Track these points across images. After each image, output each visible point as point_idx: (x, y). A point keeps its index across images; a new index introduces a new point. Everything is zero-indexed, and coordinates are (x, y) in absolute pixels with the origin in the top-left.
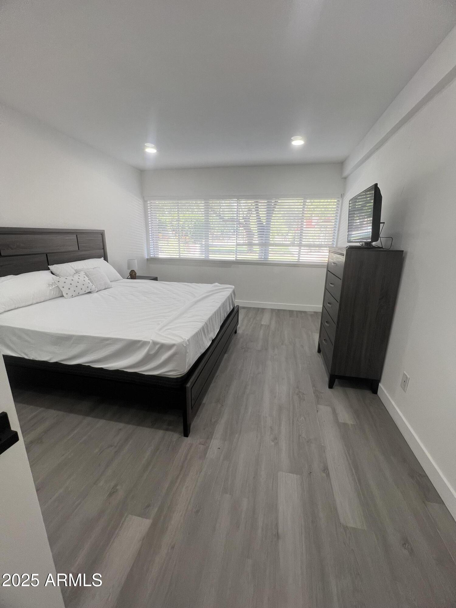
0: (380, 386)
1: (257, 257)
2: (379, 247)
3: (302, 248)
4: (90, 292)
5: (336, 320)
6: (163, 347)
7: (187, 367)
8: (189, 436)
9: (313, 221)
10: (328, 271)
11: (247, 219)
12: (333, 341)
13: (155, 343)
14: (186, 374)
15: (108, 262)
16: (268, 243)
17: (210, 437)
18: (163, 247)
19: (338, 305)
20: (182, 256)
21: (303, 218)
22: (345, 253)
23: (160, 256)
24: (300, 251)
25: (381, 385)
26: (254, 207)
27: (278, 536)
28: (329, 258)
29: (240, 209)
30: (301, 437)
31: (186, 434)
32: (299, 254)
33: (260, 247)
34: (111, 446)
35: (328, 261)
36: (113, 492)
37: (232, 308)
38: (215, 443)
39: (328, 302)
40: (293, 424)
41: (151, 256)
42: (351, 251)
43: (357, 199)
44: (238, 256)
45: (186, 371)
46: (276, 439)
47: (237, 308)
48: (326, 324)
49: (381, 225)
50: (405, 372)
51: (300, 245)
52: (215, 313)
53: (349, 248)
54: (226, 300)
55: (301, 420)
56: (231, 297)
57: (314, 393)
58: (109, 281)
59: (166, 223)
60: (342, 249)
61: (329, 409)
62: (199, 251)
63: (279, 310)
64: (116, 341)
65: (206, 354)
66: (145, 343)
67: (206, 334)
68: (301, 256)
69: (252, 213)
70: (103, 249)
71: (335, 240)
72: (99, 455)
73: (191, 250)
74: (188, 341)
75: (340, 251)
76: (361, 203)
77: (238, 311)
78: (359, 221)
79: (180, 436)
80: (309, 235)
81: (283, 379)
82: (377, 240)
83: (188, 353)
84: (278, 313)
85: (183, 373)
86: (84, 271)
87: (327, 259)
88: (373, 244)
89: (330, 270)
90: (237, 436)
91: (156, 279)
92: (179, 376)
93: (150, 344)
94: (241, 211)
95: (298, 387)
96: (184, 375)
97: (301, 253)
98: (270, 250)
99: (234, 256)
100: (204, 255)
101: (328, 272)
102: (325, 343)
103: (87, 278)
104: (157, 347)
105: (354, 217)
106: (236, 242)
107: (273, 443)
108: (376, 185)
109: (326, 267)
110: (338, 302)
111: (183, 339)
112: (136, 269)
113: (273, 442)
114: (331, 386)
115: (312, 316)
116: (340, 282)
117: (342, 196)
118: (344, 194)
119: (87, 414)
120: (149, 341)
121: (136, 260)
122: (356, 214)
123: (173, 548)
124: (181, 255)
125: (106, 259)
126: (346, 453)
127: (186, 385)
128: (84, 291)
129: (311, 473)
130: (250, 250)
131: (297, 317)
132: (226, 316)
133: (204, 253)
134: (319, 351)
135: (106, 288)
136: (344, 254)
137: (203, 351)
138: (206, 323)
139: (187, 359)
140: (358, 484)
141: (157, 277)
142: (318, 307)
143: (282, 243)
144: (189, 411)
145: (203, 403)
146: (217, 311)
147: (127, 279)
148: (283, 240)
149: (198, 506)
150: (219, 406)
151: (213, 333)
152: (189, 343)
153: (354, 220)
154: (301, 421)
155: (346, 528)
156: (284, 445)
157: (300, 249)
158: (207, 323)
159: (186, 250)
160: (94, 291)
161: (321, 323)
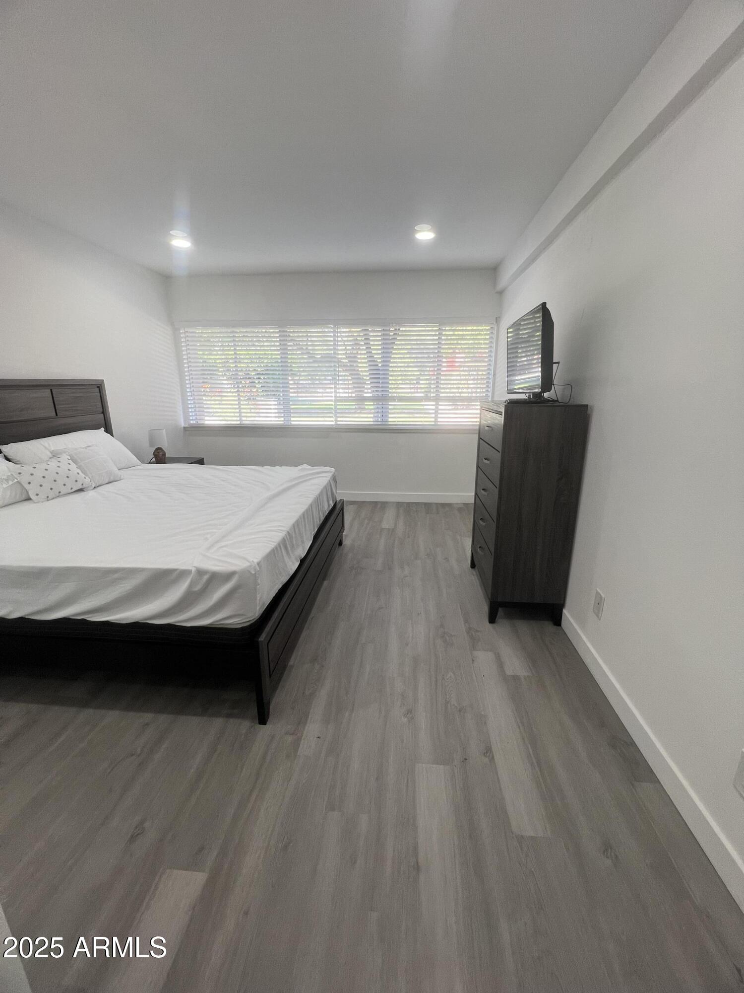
0: (565, 613)
1: (371, 420)
2: (554, 401)
3: (440, 403)
4: (81, 490)
5: (494, 515)
6: (215, 579)
7: (258, 608)
8: (267, 724)
9: (457, 360)
10: (480, 439)
11: (352, 358)
12: (493, 550)
13: (200, 572)
14: (257, 620)
15: (112, 435)
16: (386, 397)
17: (302, 721)
18: (213, 406)
19: (496, 491)
20: (246, 420)
21: (440, 355)
22: (503, 410)
23: (206, 422)
24: (437, 408)
25: (565, 611)
26: (363, 339)
27: (417, 868)
28: (480, 418)
29: (338, 337)
30: (449, 705)
31: (263, 719)
32: (436, 413)
33: (375, 403)
34: (132, 755)
35: (480, 422)
36: (138, 834)
37: (332, 504)
38: (313, 729)
39: (482, 488)
40: (436, 685)
41: (192, 422)
42: (513, 406)
43: (520, 324)
44: (339, 419)
45: (257, 616)
46: (409, 711)
47: (340, 504)
48: (481, 522)
49: (555, 366)
50: (598, 589)
51: (437, 399)
52: (304, 516)
53: (508, 403)
54: (321, 492)
55: (448, 677)
56: (329, 487)
57: (468, 633)
58: (115, 469)
59: (216, 366)
60: (499, 404)
61: (490, 655)
62: (276, 413)
63: (409, 504)
64: (131, 572)
65: (290, 584)
66: (183, 574)
67: (290, 551)
68: (439, 416)
69: (359, 348)
70: (103, 412)
71: (490, 390)
72: (110, 773)
73: (261, 411)
74: (258, 564)
75: (495, 408)
76: (526, 331)
77: (342, 509)
78: (525, 359)
79: (253, 724)
80: (452, 382)
81: (418, 614)
82: (549, 390)
83: (259, 585)
84: (408, 509)
85: (252, 618)
86: (67, 453)
87: (478, 420)
88: (545, 396)
89: (483, 437)
90: (347, 714)
91: (201, 462)
92: (245, 625)
93: (192, 575)
94: (340, 341)
95: (442, 626)
96: (254, 620)
97: (439, 412)
98: (390, 407)
99: (333, 419)
100: (282, 419)
101: (481, 441)
102: (480, 552)
103: (73, 466)
104: (206, 577)
105: (517, 352)
106: (336, 396)
107: (406, 720)
108: (544, 304)
109: (477, 432)
110: (496, 487)
111: (249, 561)
112: (165, 446)
113: (406, 717)
114: (492, 619)
115: (460, 510)
116: (497, 456)
117: (498, 320)
118: (499, 317)
119: (84, 704)
120: (190, 568)
121: (164, 430)
122: (520, 348)
123: (246, 913)
124: (244, 419)
125: (109, 430)
126: (517, 722)
127: (258, 639)
128: (70, 488)
129: (466, 759)
130: (360, 408)
131: (438, 513)
132: (322, 518)
133: (282, 415)
134: (473, 565)
135: (110, 481)
136: (502, 412)
137: (285, 579)
138: (288, 532)
139: (258, 596)
140: (537, 769)
141: (203, 458)
142: (468, 495)
143: (411, 396)
144: (266, 681)
145: (288, 665)
146: (307, 510)
147: (150, 463)
148: (412, 390)
149: (286, 837)
150: (317, 667)
151: (301, 548)
152: (260, 567)
153: (517, 357)
154: (448, 679)
155: (521, 839)
156: (423, 719)
157: (437, 405)
158: (290, 531)
159: (253, 411)
160: (88, 487)
161: (474, 521)
